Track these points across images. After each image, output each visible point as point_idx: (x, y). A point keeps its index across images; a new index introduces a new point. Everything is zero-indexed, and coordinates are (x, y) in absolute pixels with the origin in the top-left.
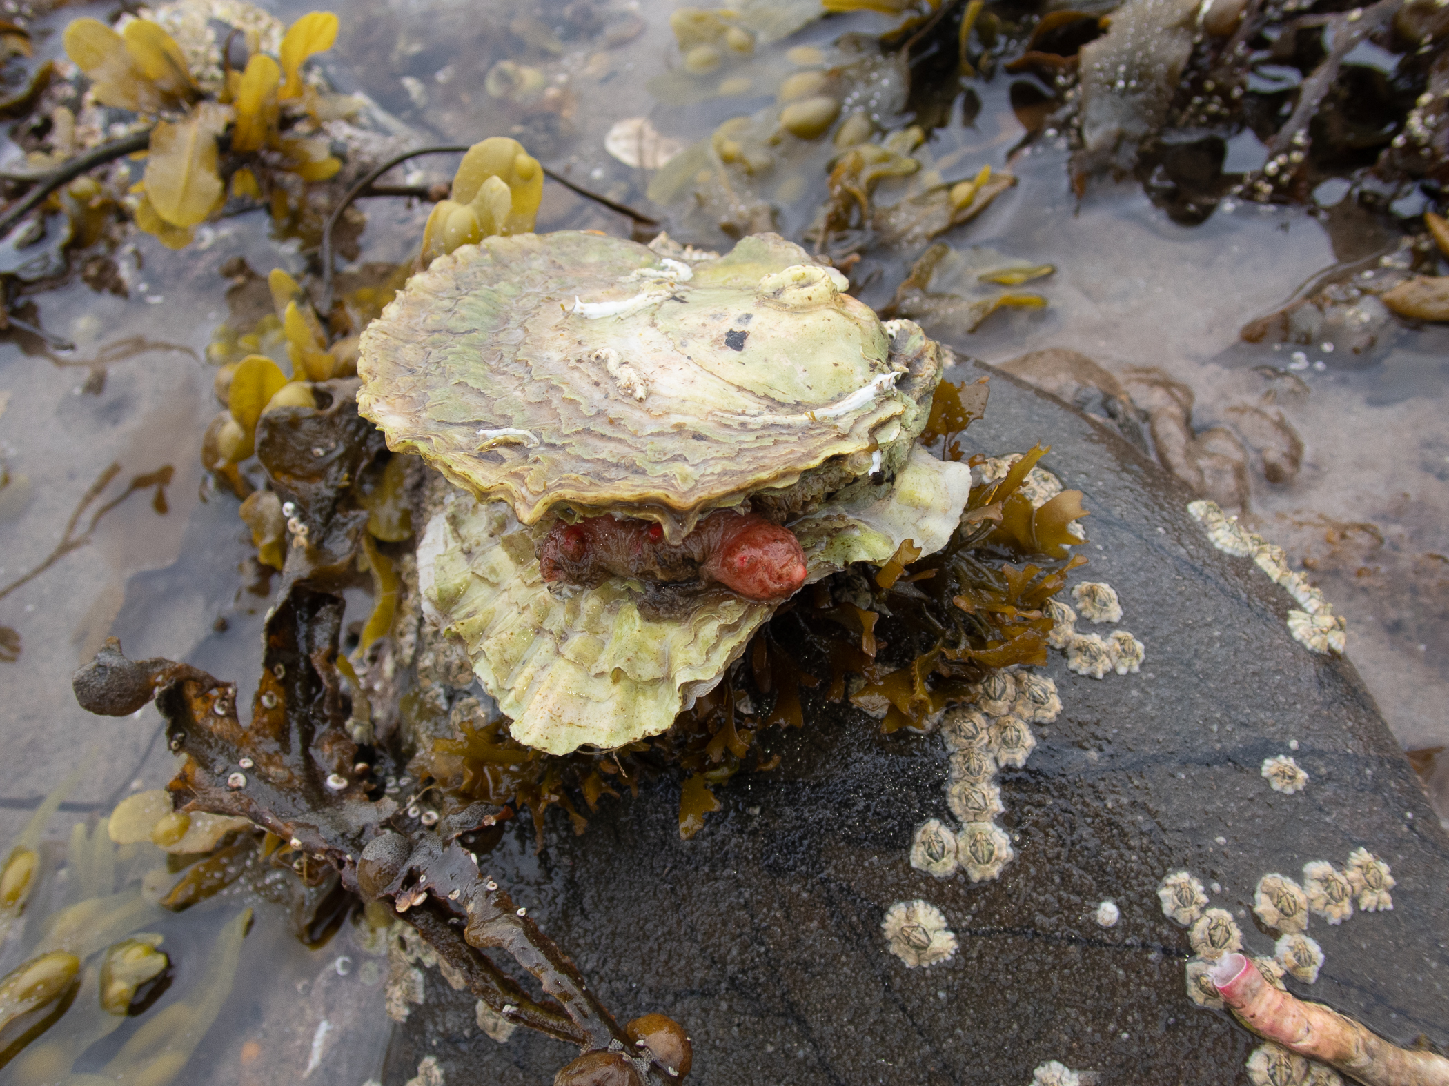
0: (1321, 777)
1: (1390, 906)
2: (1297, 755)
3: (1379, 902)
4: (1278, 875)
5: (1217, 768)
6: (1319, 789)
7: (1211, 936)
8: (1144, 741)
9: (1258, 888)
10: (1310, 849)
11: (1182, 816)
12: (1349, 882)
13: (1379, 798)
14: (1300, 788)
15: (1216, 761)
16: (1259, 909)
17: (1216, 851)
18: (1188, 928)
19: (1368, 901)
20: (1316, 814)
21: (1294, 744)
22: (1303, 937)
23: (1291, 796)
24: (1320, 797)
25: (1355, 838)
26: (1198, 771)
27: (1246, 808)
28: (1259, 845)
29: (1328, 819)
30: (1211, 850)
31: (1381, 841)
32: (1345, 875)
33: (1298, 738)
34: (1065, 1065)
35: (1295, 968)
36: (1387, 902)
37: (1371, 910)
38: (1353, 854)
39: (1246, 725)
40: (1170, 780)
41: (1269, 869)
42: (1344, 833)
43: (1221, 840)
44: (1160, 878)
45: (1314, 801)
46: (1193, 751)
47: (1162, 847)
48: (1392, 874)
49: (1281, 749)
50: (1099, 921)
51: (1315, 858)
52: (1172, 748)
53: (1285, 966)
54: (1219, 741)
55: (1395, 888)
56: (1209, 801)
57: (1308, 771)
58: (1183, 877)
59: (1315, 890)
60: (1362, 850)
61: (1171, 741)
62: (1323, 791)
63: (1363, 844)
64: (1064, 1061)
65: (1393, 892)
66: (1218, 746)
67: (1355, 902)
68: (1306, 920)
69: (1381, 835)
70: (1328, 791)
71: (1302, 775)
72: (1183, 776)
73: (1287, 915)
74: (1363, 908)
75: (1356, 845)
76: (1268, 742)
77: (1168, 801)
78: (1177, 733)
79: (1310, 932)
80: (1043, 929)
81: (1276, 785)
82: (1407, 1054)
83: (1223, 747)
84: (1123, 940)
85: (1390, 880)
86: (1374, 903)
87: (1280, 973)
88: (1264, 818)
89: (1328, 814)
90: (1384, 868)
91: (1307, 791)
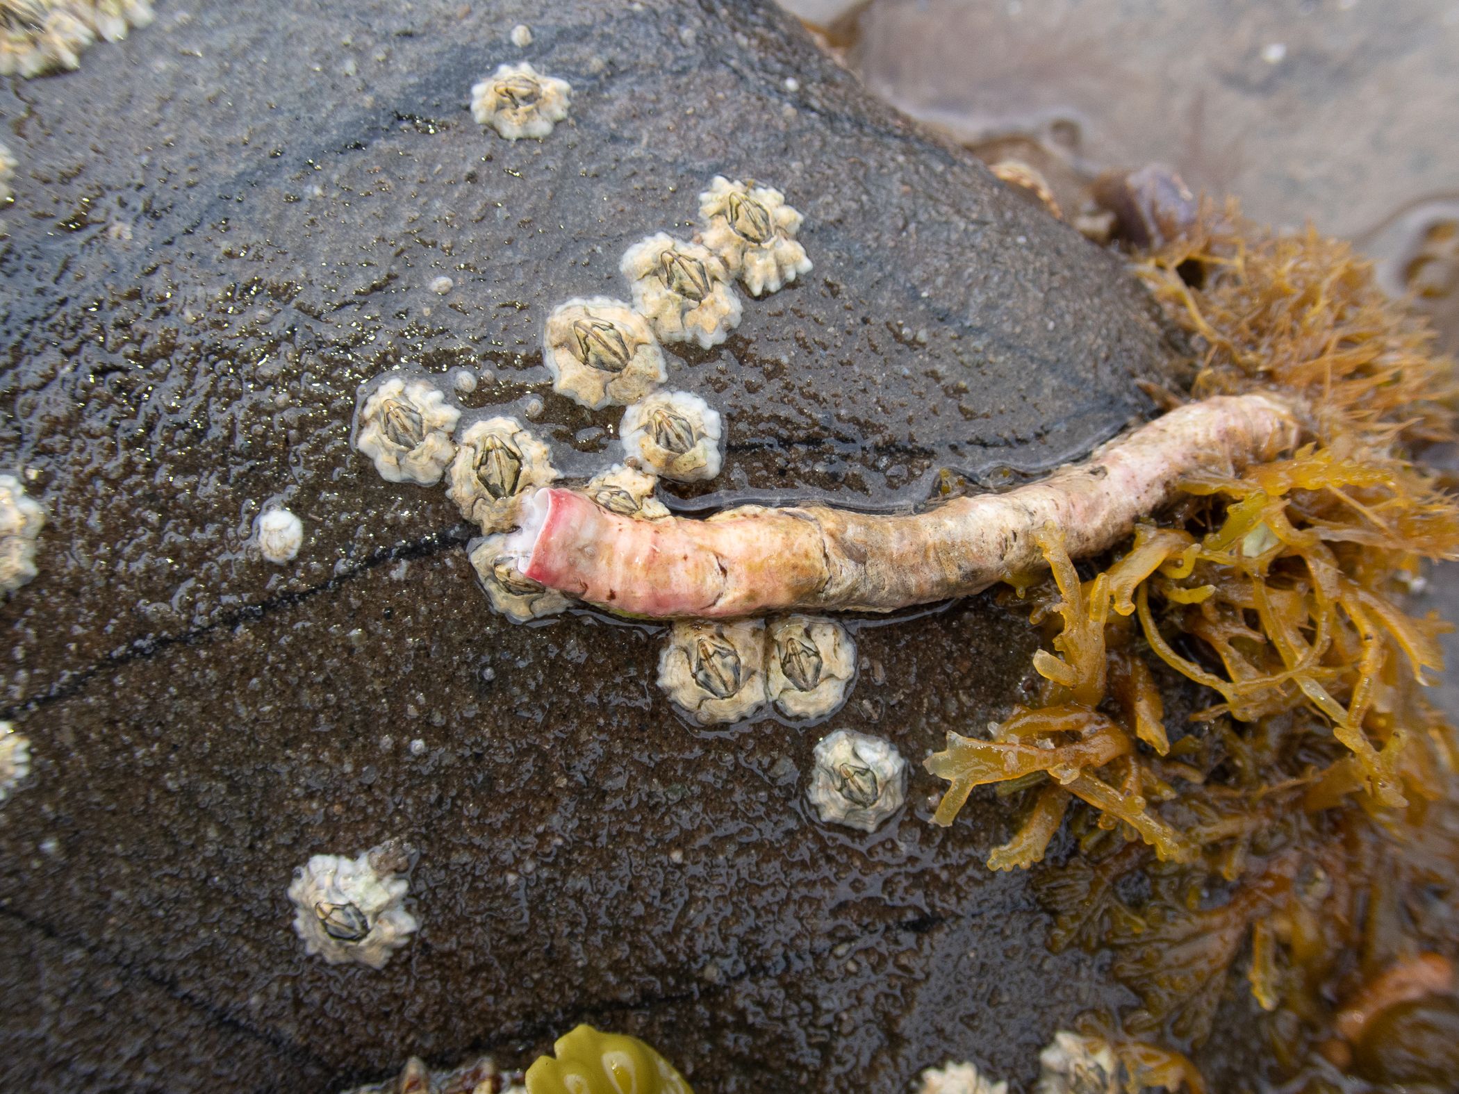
0: (595, 77)
1: (806, 265)
2: (531, 53)
3: (780, 267)
4: (576, 301)
5: (382, 144)
6: (598, 101)
7: (484, 480)
8: (211, 155)
9: (546, 344)
10: (621, 223)
11: (344, 272)
12: (712, 252)
13: (722, 72)
14: (560, 113)
15: (374, 131)
16: (562, 385)
17: (437, 310)
18: (442, 485)
19: (761, 273)
20: (610, 151)
21: (519, 35)
22: (665, 397)
23: (547, 139)
24: (606, 116)
25: (698, 165)
26: (343, 168)
27: (467, 198)
28: (518, 259)
29: (635, 152)
30: (427, 311)
31: (749, 152)
32: (701, 242)
33: (524, 20)
34: (338, 854)
35: (669, 462)
36: (798, 259)
37: (774, 286)
38: (704, 196)
39: (408, 35)
40: (292, 211)
41: (555, 296)
42: (674, 164)
43: (441, 283)
44: (346, 414)
45: (598, 127)
46: (319, 130)
47: (328, 352)
48: (791, 200)
49: (498, 55)
50: (268, 556)
51: (637, 234)
52: (275, 143)
53: (650, 468)
54: (367, 88)
55: (803, 226)
56: (388, 216)
57: (567, 75)
58: (390, 390)
59: (653, 296)
60: (719, 181)
61: (270, 128)
62: (610, 101)
63: (718, 169)
64: (331, 848)
65: (804, 235)
66: (368, 100)
67: (740, 284)
68: (660, 363)
69: (745, 139)
70: (619, 97)
71: (554, 87)
72: (318, 191)
73: (615, 369)
74: (757, 290)
75: (705, 180)
76: (466, 50)
77: (304, 254)
78: (275, 110)
79: (675, 383)
80: (170, 625)
81: (511, 127)
82: (925, 520)
83: (378, 97)
84: (330, 570)
85: (789, 216)
86: (773, 270)
87: (647, 484)
88: (508, 202)
89: (632, 141)
90: (769, 198)
91: (578, 115)
